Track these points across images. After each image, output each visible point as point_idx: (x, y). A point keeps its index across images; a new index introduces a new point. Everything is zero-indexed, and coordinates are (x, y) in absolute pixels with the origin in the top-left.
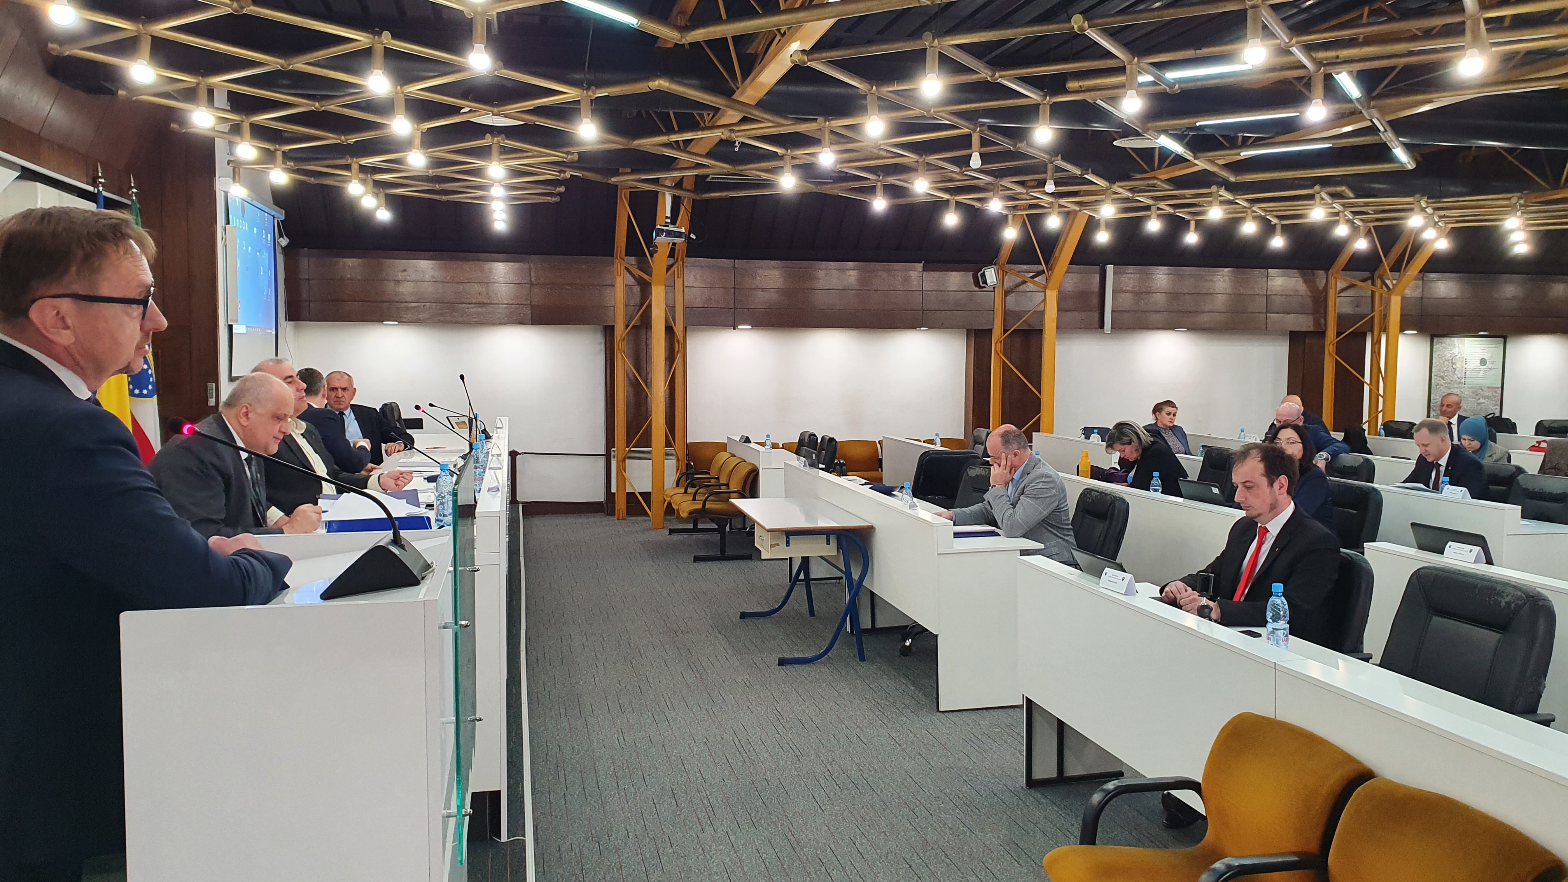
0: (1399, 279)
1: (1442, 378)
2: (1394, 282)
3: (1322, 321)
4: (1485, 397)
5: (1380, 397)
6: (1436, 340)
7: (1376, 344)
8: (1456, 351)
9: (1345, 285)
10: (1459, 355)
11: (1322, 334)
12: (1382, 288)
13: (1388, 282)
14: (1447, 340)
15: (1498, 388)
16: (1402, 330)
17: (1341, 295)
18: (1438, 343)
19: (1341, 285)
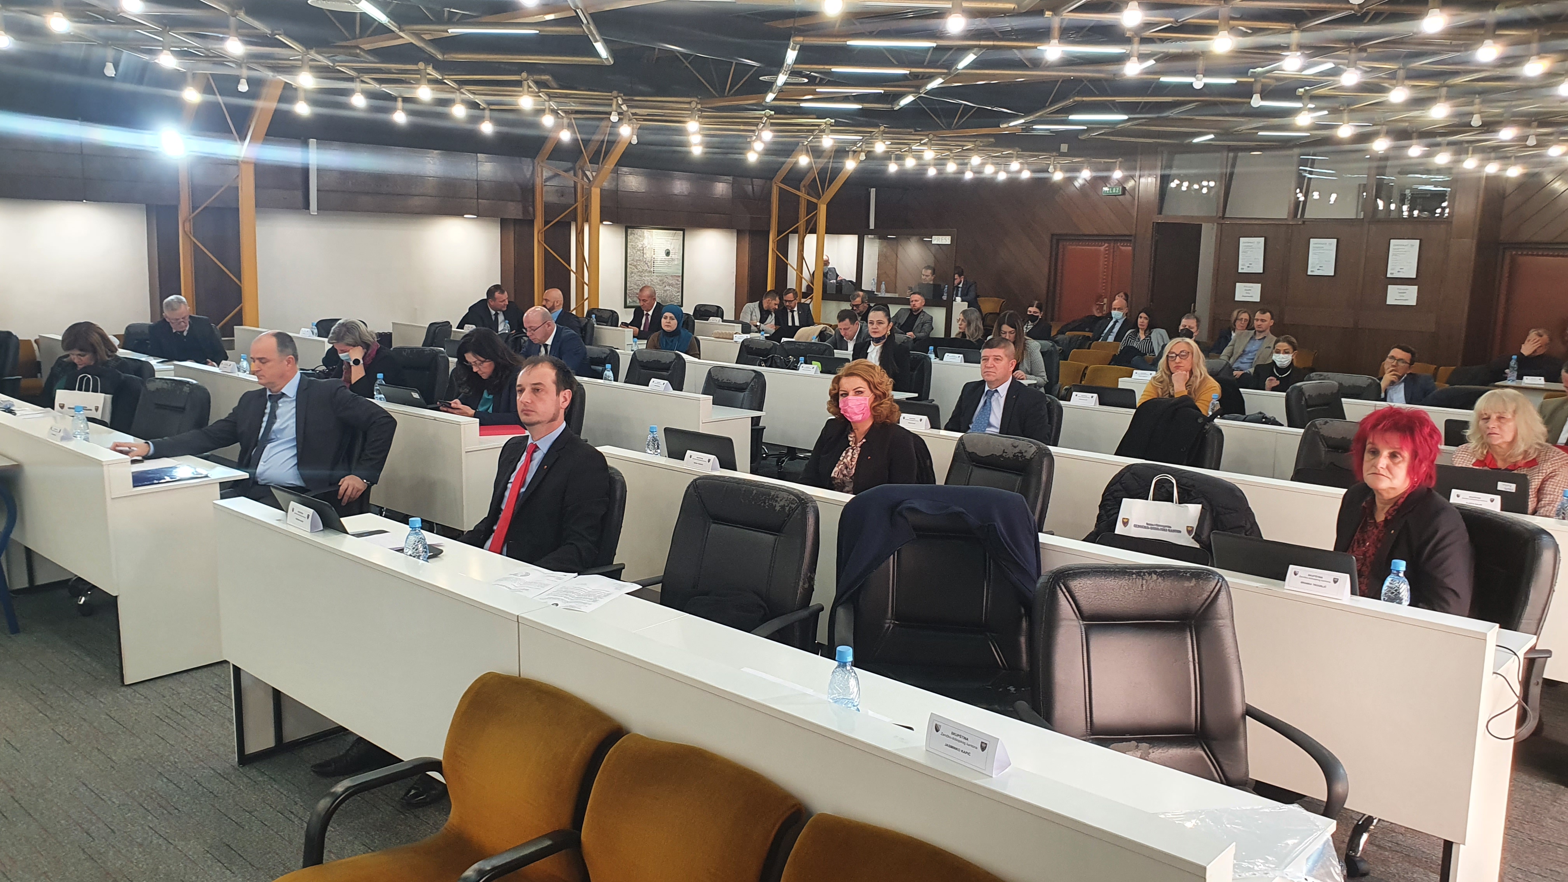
0: (598, 171)
1: (635, 266)
2: (594, 174)
3: (531, 209)
4: (669, 285)
5: (585, 286)
6: (629, 231)
7: (580, 233)
8: (646, 242)
9: (550, 174)
10: (649, 246)
11: (531, 223)
12: (583, 179)
13: (588, 173)
14: (638, 232)
15: (679, 276)
16: (601, 222)
17: (547, 183)
18: (631, 234)
19: (546, 174)
